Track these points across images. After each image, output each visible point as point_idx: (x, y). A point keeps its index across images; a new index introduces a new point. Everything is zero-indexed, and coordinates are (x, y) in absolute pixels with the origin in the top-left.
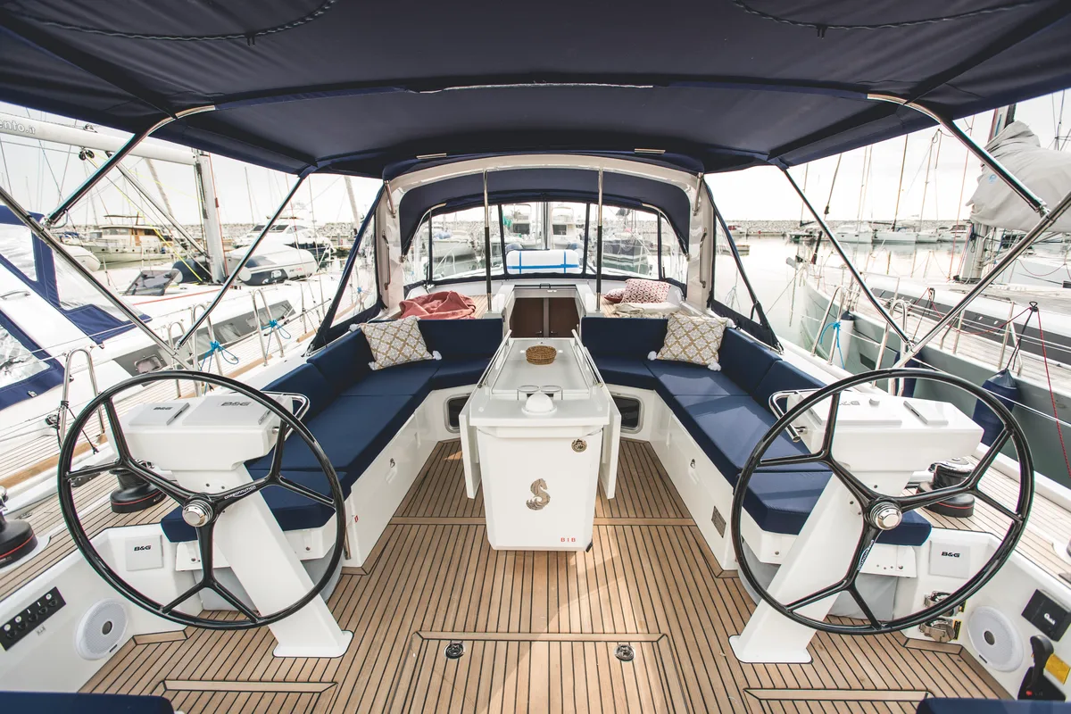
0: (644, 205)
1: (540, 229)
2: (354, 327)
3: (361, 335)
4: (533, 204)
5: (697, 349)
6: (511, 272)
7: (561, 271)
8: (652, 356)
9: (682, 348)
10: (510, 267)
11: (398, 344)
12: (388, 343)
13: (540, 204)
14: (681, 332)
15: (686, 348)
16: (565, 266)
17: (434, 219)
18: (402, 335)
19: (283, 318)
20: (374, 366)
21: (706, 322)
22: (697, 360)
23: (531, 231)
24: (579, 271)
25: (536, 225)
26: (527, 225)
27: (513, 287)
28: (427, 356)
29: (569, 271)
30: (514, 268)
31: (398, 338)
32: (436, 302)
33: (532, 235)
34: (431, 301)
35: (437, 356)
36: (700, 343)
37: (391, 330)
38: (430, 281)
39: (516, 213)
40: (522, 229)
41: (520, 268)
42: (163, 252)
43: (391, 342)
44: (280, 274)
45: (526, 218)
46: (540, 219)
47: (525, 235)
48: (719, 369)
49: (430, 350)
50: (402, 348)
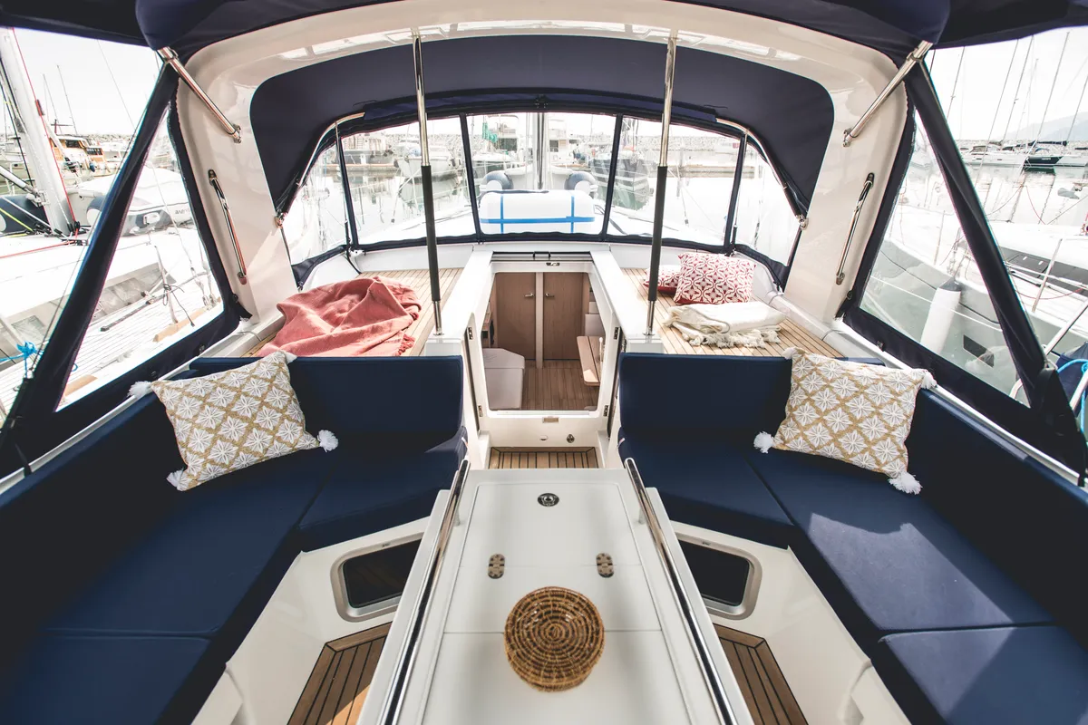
0: (719, 121)
1: (532, 144)
2: (140, 389)
3: (154, 409)
4: (522, 116)
5: (867, 441)
6: (487, 229)
7: (565, 228)
8: (764, 442)
9: (832, 433)
10: (484, 221)
11: (234, 429)
12: (209, 430)
13: (532, 116)
14: (826, 400)
15: (840, 434)
16: (572, 219)
17: (347, 142)
18: (244, 407)
19: (144, 295)
20: (180, 481)
21: (880, 379)
22: (865, 461)
23: (519, 147)
24: (595, 228)
25: (526, 141)
26: (514, 140)
27: (490, 255)
28: (306, 442)
29: (580, 228)
30: (491, 221)
31: (235, 415)
32: (347, 299)
33: (520, 152)
34: (341, 297)
35: (328, 441)
36: (873, 428)
37: (221, 397)
38: (351, 246)
39: (501, 125)
40: (508, 145)
41: (502, 221)
42: (92, 169)
43: (218, 428)
44: (158, 218)
45: (513, 131)
46: (531, 133)
47: (512, 152)
48: (917, 491)
49: (312, 428)
50: (244, 439)
